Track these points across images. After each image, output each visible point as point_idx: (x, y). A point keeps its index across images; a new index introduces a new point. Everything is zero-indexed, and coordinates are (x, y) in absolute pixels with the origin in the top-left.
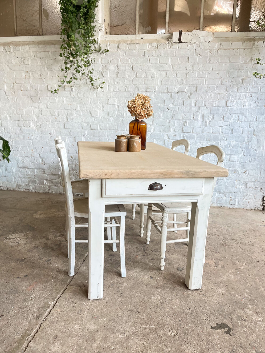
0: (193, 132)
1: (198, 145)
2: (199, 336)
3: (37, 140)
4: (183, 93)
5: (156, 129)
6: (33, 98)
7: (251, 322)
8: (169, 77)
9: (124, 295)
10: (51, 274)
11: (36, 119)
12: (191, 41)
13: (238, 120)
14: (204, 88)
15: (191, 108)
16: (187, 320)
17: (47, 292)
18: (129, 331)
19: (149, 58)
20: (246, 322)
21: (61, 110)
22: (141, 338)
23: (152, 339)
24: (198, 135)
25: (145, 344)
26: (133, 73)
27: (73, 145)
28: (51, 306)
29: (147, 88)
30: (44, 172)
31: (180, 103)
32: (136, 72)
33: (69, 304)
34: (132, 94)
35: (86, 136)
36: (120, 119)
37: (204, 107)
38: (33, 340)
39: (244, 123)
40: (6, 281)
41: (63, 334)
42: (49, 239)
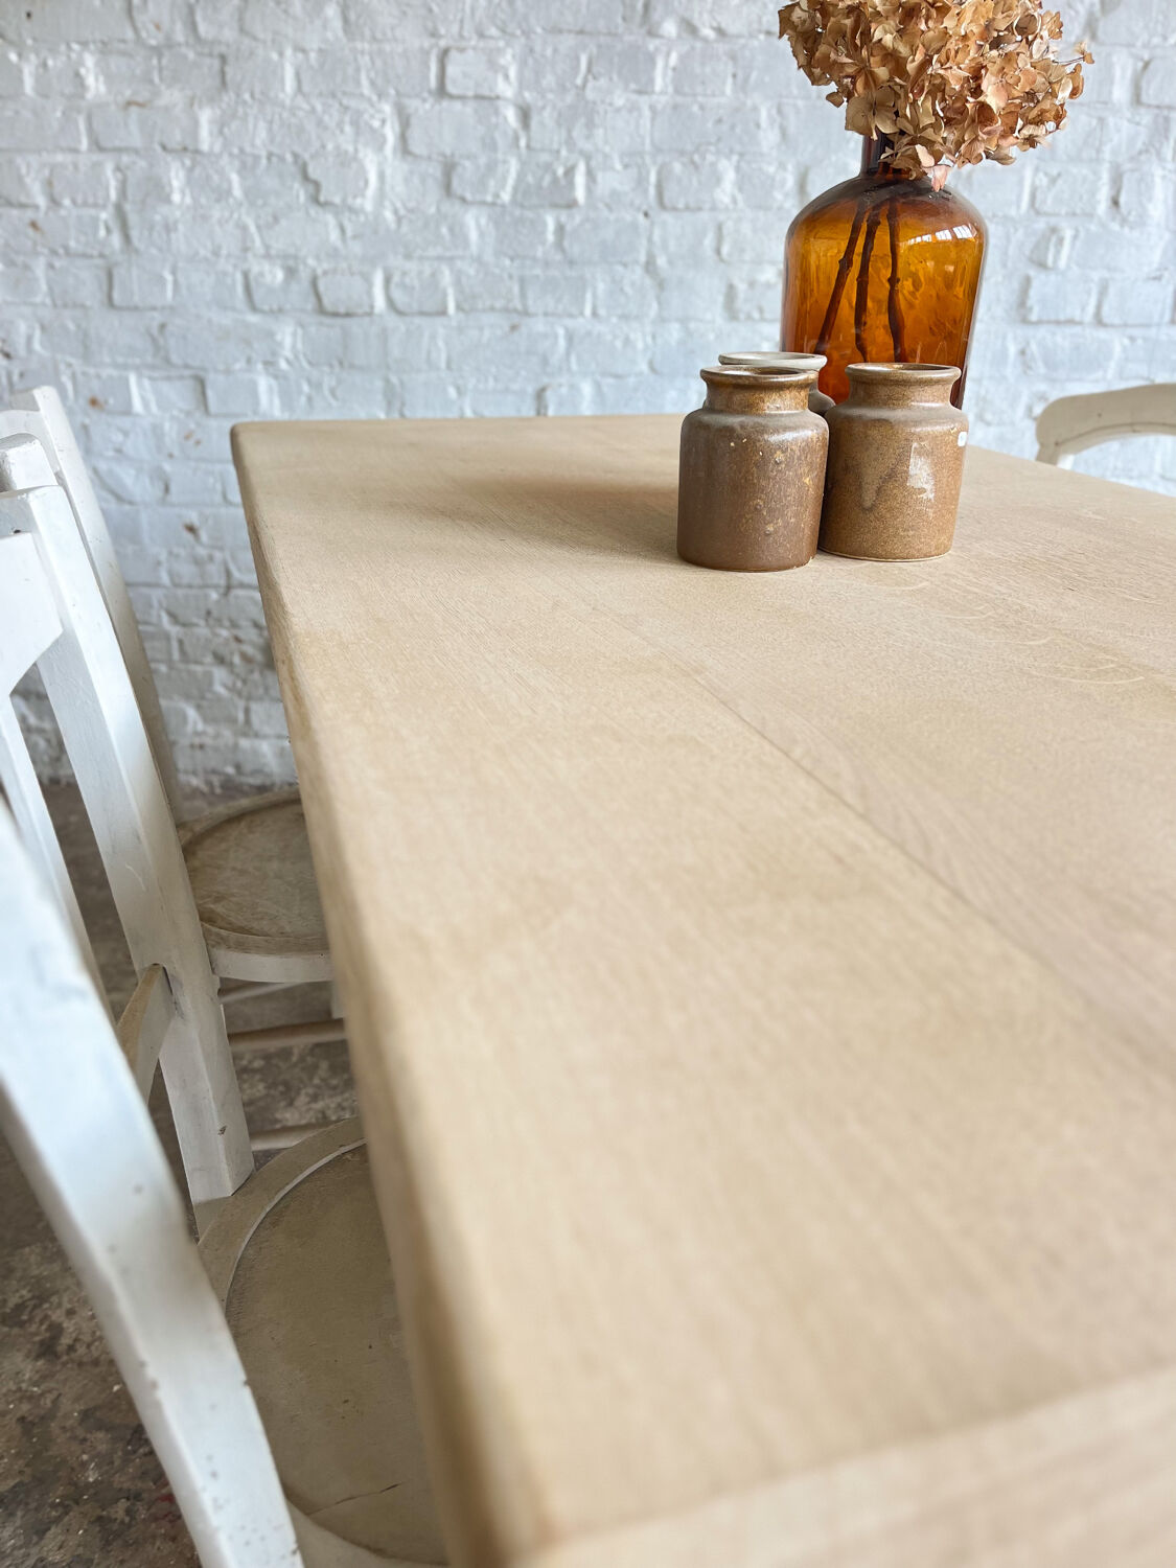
0: (1099, 321)
15: (1101, 120)
21: (69, 157)
24: (1132, 339)
35: (283, 365)
36: (545, 224)
42: (65, 1341)
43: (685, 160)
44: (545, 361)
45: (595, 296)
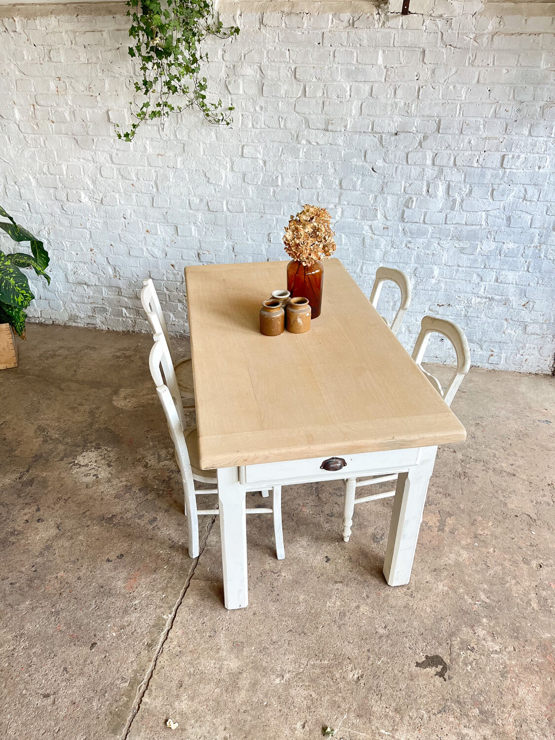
0: (424, 222)
1: (433, 248)
2: (396, 681)
3: (98, 230)
4: (409, 134)
5: (346, 214)
6: (79, 138)
7: (481, 654)
8: (377, 98)
9: (281, 600)
10: (161, 552)
11: (91, 187)
12: (432, 12)
13: (524, 199)
14: (456, 125)
15: (423, 169)
16: (380, 648)
17: (158, 593)
18: (289, 672)
19: (332, 49)
20: (473, 654)
21: (142, 168)
22: (307, 684)
23: (324, 687)
24: (435, 228)
25: (314, 695)
26: (297, 84)
27: (173, 242)
28: (167, 623)
29: (328, 122)
30: (120, 294)
31: (399, 157)
32: (302, 84)
33: (195, 618)
34: (294, 136)
36: (270, 190)
37: (452, 168)
38: (147, 692)
39: (537, 204)
40: (90, 569)
41: (190, 678)
42: (149, 465)
43: (309, 176)
44: (270, 226)
45: (284, 209)
